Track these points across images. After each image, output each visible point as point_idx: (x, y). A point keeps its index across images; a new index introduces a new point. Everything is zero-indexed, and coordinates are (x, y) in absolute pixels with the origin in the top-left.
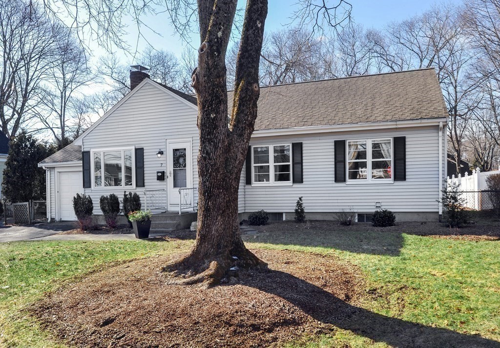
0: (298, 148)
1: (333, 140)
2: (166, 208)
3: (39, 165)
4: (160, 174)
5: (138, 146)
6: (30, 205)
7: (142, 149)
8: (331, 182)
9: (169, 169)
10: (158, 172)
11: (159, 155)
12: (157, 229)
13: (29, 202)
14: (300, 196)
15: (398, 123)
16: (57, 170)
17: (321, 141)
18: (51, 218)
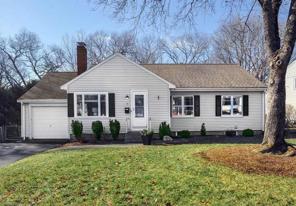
0: (197, 98)
1: (215, 95)
2: (130, 129)
3: (18, 101)
4: (127, 109)
5: (110, 92)
6: (4, 129)
7: (114, 94)
8: (214, 116)
9: (133, 106)
10: (126, 108)
11: (127, 98)
12: (139, 141)
13: (2, 126)
14: (203, 123)
15: (248, 89)
16: (30, 105)
17: (209, 95)
18: (26, 138)
